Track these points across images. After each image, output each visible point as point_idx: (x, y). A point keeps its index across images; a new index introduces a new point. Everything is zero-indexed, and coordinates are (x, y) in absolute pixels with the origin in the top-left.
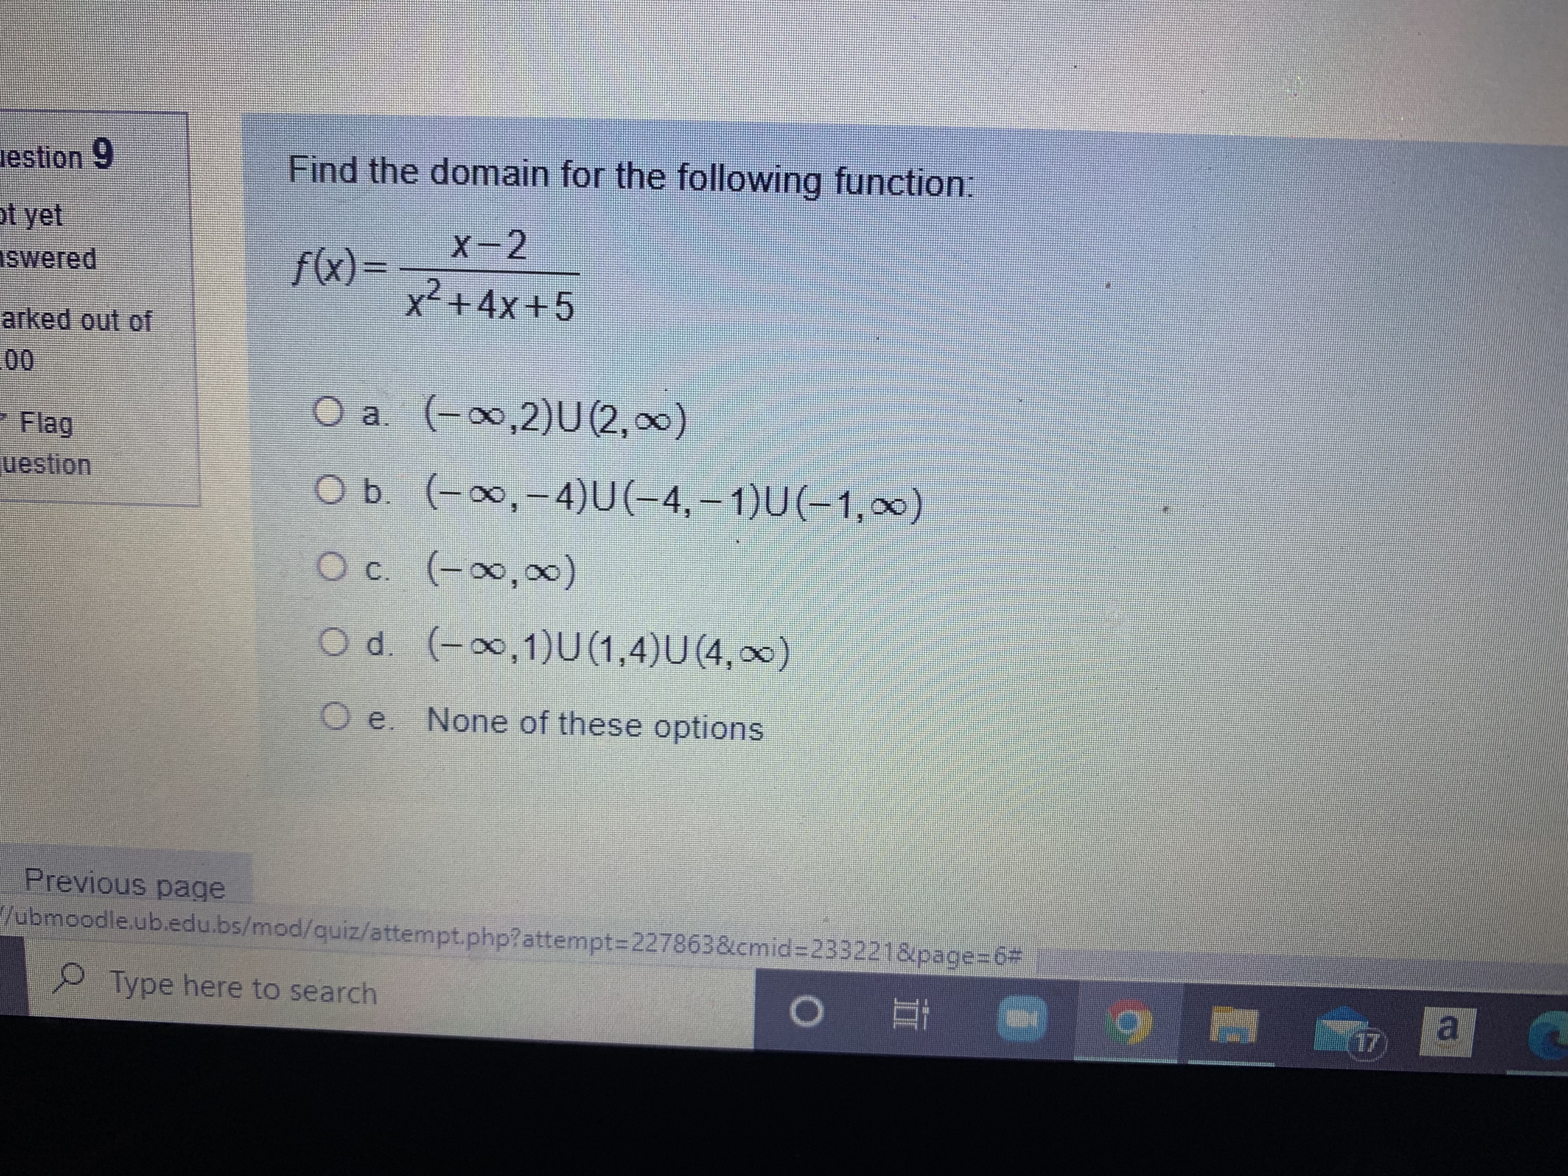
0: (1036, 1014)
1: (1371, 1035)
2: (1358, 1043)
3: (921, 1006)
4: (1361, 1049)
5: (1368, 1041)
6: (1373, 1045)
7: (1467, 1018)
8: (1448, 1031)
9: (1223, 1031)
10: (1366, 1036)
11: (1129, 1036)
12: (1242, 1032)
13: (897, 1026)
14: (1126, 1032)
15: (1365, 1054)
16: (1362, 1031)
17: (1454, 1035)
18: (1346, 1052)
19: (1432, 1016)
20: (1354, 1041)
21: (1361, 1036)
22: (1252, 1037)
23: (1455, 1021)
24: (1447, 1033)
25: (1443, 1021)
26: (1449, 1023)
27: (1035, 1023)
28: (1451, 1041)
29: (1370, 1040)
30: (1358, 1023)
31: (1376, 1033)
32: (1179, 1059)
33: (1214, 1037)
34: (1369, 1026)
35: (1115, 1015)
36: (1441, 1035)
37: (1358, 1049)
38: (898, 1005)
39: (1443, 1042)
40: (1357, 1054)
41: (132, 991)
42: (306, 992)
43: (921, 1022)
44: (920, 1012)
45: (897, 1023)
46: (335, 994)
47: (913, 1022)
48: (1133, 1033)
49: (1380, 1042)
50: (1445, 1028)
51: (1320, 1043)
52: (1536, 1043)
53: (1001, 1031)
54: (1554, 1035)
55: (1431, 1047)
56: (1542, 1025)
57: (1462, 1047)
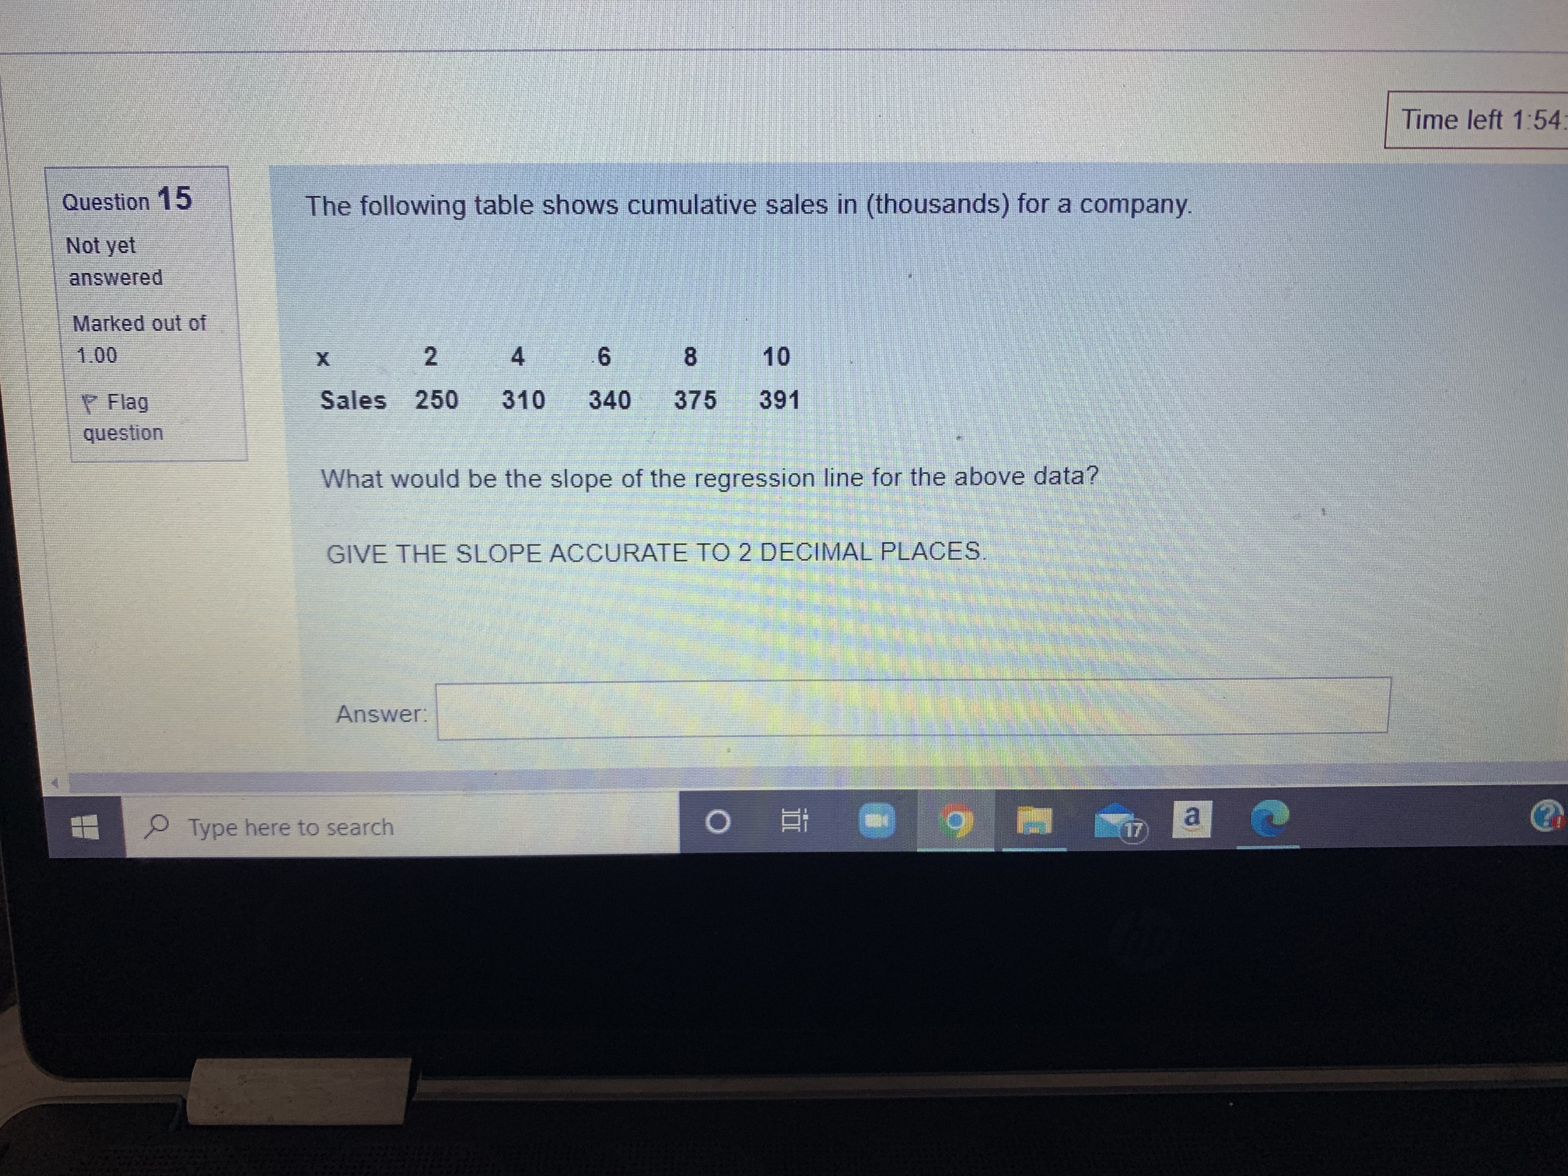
0: (886, 818)
1: (1136, 824)
2: (1127, 831)
3: (802, 814)
4: (1129, 835)
5: (1134, 829)
6: (1137, 832)
7: (1206, 807)
8: (1194, 818)
9: (1026, 825)
10: (1132, 825)
11: (955, 832)
12: (1042, 826)
13: (785, 830)
14: (955, 828)
15: (1133, 839)
16: (1130, 821)
17: (1197, 822)
18: (1118, 838)
19: (1180, 808)
20: (1124, 830)
21: (1129, 826)
22: (1048, 829)
23: (1197, 810)
24: (1192, 820)
25: (1188, 811)
27: (886, 825)
28: (1194, 827)
29: (1136, 828)
30: (1125, 815)
31: (1140, 822)
32: (995, 847)
33: (1020, 830)
34: (1135, 817)
35: (946, 816)
36: (1187, 821)
37: (1127, 834)
38: (786, 814)
39: (1190, 827)
40: (1126, 838)
41: (206, 833)
42: (339, 829)
43: (802, 826)
44: (802, 817)
45: (785, 827)
46: (362, 828)
47: (796, 827)
48: (959, 829)
49: (1144, 827)
50: (1190, 816)
51: (1100, 832)
52: (1256, 824)
53: (861, 830)
54: (1270, 818)
55: (1180, 831)
56: (1260, 811)
57: (1204, 830)
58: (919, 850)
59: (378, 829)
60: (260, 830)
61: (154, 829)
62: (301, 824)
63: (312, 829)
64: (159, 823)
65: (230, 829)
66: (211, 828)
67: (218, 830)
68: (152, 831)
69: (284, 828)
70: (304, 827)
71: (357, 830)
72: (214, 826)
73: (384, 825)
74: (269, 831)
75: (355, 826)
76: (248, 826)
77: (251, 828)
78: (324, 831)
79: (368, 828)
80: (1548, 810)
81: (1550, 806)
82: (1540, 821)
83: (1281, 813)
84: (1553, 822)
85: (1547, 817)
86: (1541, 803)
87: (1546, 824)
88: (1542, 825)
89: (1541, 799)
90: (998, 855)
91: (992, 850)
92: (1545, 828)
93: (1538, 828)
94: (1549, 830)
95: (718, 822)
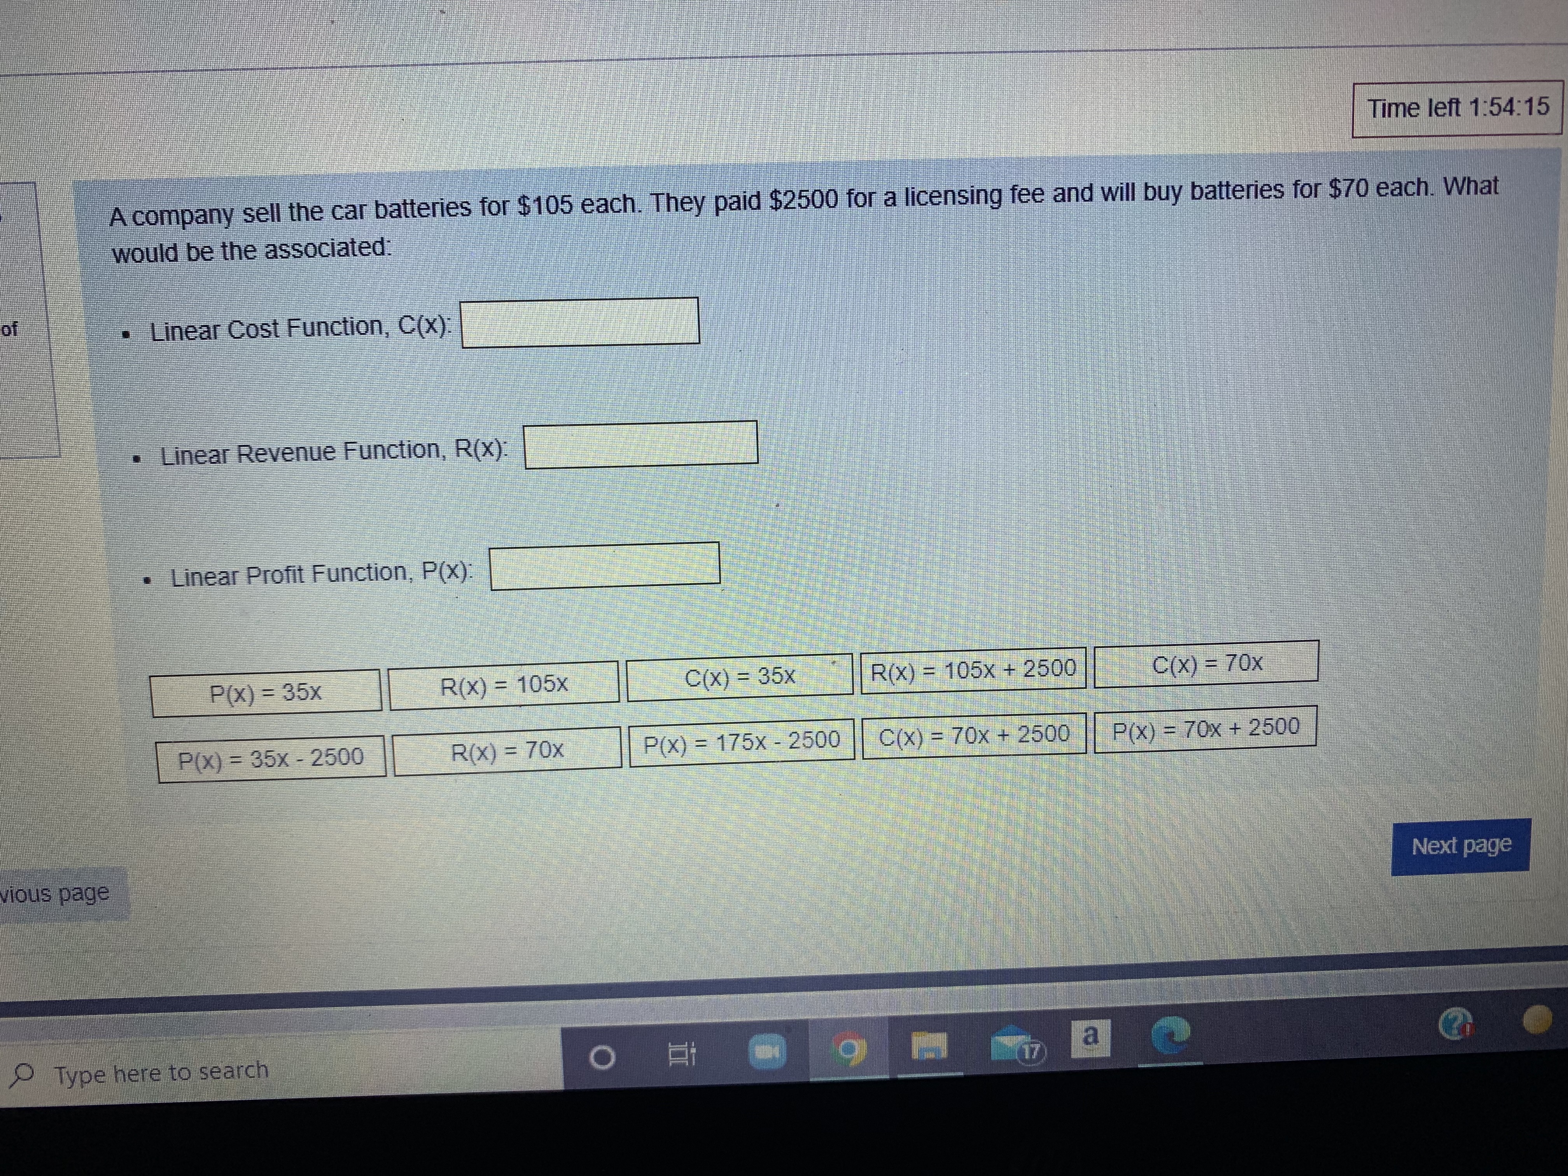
0: (777, 1049)
1: (1032, 1046)
2: (1024, 1053)
3: (689, 1047)
4: (1027, 1057)
5: (1032, 1051)
6: (1035, 1053)
7: (1104, 1027)
8: (1092, 1037)
9: (921, 1051)
10: (1030, 1047)
11: (849, 1060)
12: (937, 1050)
13: (673, 1064)
14: (848, 1056)
15: (1031, 1061)
16: (1026, 1043)
17: (1096, 1041)
18: (1015, 1060)
19: (1078, 1028)
20: (1021, 1052)
21: (1027, 1048)
22: (944, 1054)
23: (1095, 1030)
24: (1090, 1040)
25: (1087, 1031)
26: (1091, 1032)
27: (777, 1055)
28: (1095, 1046)
29: (1034, 1049)
30: (1022, 1037)
31: (1038, 1043)
32: (890, 1074)
33: (915, 1055)
34: (1032, 1039)
35: (838, 1045)
36: (1086, 1042)
37: (1025, 1056)
38: (672, 1048)
39: (1088, 1047)
40: (1024, 1060)
41: (73, 1082)
42: (211, 1072)
43: (690, 1060)
44: (689, 1052)
45: (672, 1061)
46: (236, 1073)
47: (685, 1061)
48: (853, 1057)
49: (1041, 1050)
50: (1088, 1036)
51: (996, 1055)
52: (1158, 1043)
53: (752, 1062)
54: (1171, 1035)
55: (1079, 1051)
56: (1161, 1028)
57: (1102, 1050)
58: (811, 1080)
59: (252, 1072)
60: (130, 1076)
61: (19, 1078)
62: (172, 1069)
63: (185, 1074)
64: (24, 1072)
65: (98, 1076)
66: (78, 1075)
67: (86, 1077)
68: (17, 1080)
69: (154, 1074)
70: (176, 1072)
71: (231, 1072)
72: (82, 1073)
73: (259, 1068)
74: (139, 1077)
75: (229, 1069)
76: (116, 1073)
77: (120, 1075)
78: (196, 1074)
79: (243, 1070)
80: (1455, 1019)
81: (1458, 1014)
82: (1448, 1029)
83: (1182, 1029)
84: (1462, 1030)
85: (1455, 1025)
86: (1449, 1011)
87: (1455, 1032)
88: (1451, 1034)
89: (1448, 1007)
90: (894, 1082)
91: (886, 1077)
92: (1455, 1037)
93: (1448, 1037)
94: (1458, 1038)
95: (602, 1058)
